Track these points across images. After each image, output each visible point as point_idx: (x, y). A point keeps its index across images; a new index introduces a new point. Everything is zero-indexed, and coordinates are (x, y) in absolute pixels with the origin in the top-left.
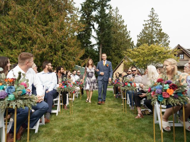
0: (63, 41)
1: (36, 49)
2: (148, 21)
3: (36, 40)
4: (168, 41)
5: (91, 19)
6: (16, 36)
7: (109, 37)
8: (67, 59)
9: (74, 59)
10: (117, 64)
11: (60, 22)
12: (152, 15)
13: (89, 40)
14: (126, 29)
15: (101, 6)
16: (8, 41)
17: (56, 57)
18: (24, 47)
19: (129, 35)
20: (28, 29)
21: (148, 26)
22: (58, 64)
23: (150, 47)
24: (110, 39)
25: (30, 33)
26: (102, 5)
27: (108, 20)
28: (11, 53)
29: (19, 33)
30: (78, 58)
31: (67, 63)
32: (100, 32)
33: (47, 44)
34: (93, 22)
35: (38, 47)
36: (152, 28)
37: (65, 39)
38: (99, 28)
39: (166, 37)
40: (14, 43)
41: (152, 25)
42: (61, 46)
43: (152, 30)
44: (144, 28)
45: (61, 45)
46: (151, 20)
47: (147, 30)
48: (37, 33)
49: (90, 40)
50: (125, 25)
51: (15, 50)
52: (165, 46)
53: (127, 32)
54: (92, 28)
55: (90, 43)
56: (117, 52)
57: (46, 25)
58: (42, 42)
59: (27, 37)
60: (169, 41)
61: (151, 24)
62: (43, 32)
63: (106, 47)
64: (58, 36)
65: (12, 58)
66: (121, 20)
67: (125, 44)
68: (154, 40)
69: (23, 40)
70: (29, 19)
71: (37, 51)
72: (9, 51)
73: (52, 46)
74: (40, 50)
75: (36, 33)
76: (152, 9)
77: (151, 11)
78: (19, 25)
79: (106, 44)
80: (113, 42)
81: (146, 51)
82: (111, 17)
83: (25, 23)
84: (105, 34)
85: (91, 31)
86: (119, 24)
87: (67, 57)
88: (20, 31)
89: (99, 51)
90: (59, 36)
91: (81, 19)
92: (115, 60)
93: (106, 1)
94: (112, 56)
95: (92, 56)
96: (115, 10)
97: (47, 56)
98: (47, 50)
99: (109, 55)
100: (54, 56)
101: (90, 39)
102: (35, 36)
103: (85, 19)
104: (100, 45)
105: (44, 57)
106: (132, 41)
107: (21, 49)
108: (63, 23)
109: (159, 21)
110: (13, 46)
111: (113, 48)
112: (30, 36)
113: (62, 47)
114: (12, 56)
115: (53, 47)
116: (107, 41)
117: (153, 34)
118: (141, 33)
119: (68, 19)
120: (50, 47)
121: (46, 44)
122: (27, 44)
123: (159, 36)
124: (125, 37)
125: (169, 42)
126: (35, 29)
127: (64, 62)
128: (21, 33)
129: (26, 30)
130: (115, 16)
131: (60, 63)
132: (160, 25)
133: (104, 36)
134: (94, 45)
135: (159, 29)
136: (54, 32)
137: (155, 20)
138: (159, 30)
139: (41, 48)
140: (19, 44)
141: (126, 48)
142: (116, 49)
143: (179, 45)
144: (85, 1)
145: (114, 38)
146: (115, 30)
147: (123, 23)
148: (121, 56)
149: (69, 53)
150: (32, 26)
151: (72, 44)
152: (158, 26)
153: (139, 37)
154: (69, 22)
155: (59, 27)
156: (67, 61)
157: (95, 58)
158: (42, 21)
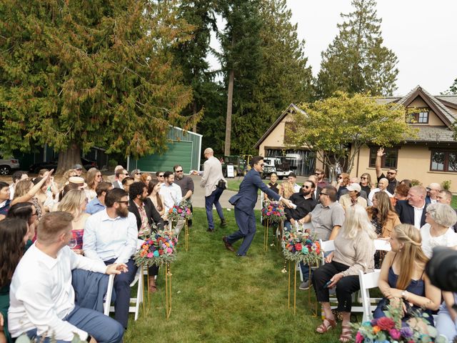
0: (139, 68)
1: (69, 89)
2: (351, 15)
3: (71, 65)
4: (394, 69)
5: (208, 5)
6: (18, 51)
7: (252, 53)
8: (148, 114)
9: (165, 113)
10: (269, 121)
11: (132, 18)
12: (360, 2)
13: (202, 61)
14: (295, 35)
17: (121, 108)
18: (38, 82)
19: (301, 50)
20: (48, 33)
21: (348, 29)
22: (126, 126)
23: (351, 101)
25: (53, 46)
27: (251, 10)
28: (6, 95)
29: (26, 43)
30: (175, 112)
31: (148, 123)
32: (231, 40)
33: (98, 75)
34: (215, 14)
35: (75, 83)
36: (359, 36)
37: (144, 63)
38: (228, 30)
39: (391, 60)
40: (13, 71)
41: (360, 27)
42: (134, 80)
43: (359, 42)
44: (339, 35)
45: (133, 77)
46: (359, 14)
47: (346, 40)
48: (74, 48)
49: (206, 60)
50: (293, 24)
51: (16, 88)
52: (385, 81)
53: (298, 42)
54: (210, 29)
55: (205, 66)
56: (271, 92)
57: (94, 24)
58: (85, 70)
59: (46, 54)
60: (397, 71)
61: (358, 23)
62: (87, 42)
63: (243, 80)
64: (127, 56)
65: (9, 109)
66: (285, 11)
67: (290, 74)
68: (362, 66)
69: (37, 64)
70: (49, 7)
71: (73, 94)
72: (2, 89)
73: (111, 81)
74: (80, 93)
75: (70, 46)
78: (24, 22)
79: (245, 71)
80: (260, 68)
81: (342, 111)
83: (39, 17)
84: (243, 47)
85: (209, 36)
86: (279, 19)
87: (147, 108)
88: (28, 39)
89: (227, 88)
90: (130, 54)
91: (183, 4)
92: (266, 113)
94: (258, 102)
95: (209, 101)
97: (99, 106)
98: (99, 92)
99: (251, 99)
100: (117, 105)
101: (205, 57)
102: (68, 56)
103: (192, 5)
104: (228, 74)
105: (92, 109)
106: (307, 66)
107: (32, 86)
108: (139, 21)
109: (378, 18)
110: (10, 79)
111: (261, 83)
112: (55, 53)
113: (136, 83)
114: (8, 104)
115: (114, 83)
116: (247, 64)
117: (359, 50)
118: (330, 46)
119: (151, 8)
120: (107, 82)
121: (96, 76)
122: (48, 76)
123: (376, 57)
124: (291, 56)
125: (397, 73)
126: (66, 36)
127: (141, 121)
128: (32, 45)
129: (43, 38)
131: (131, 124)
132: (378, 27)
133: (239, 50)
134: (213, 74)
135: (376, 39)
136: (115, 46)
137: (368, 14)
138: (375, 41)
139: (83, 87)
140: (25, 73)
141: (292, 84)
142: (267, 85)
143: (420, 89)
145: (265, 58)
146: (268, 37)
147: (288, 19)
148: (281, 101)
149: (154, 99)
150: (58, 27)
151: (161, 77)
152: (375, 29)
153: (326, 56)
154: (153, 15)
155: (129, 31)
156: (150, 119)
157: (216, 106)
158: (85, 13)
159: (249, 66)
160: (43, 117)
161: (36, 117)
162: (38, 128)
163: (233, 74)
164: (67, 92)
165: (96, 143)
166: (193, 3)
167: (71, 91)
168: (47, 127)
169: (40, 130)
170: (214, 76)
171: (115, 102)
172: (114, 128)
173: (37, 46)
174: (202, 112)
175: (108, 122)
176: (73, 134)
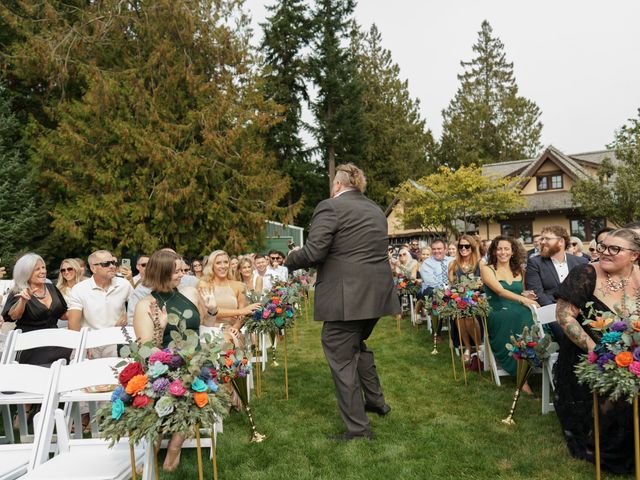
0: (228, 160)
1: (164, 190)
2: (474, 62)
3: (160, 164)
4: (536, 123)
5: (295, 71)
6: (105, 156)
7: (355, 124)
8: (243, 209)
9: (261, 206)
11: (220, 109)
12: (483, 45)
13: (294, 138)
14: (406, 94)
15: (323, 29)
16: (87, 173)
17: (215, 205)
18: (126, 187)
19: (416, 111)
20: (137, 136)
21: (472, 80)
24: (358, 130)
25: (143, 149)
26: (328, 24)
27: (348, 72)
29: (114, 148)
30: (272, 204)
31: (244, 219)
32: (327, 110)
33: (191, 174)
34: (305, 80)
35: (169, 185)
36: (487, 86)
37: (234, 154)
38: (322, 97)
39: (532, 112)
40: (102, 177)
42: (225, 174)
43: (488, 94)
44: (461, 88)
45: (224, 170)
46: (484, 60)
47: (471, 94)
48: (164, 147)
49: (298, 136)
50: (403, 81)
51: (107, 195)
52: (526, 140)
53: (411, 101)
54: (300, 99)
55: (298, 143)
56: (383, 166)
57: (180, 119)
58: (177, 170)
59: (135, 157)
60: (540, 125)
61: (484, 72)
62: (175, 140)
63: (347, 156)
65: (100, 218)
66: (391, 66)
67: (405, 142)
68: (495, 123)
69: (128, 169)
71: (168, 195)
72: (91, 198)
73: (203, 177)
75: (161, 146)
76: (485, 24)
77: (481, 30)
78: (113, 127)
80: (366, 140)
82: (359, 56)
83: (125, 120)
84: (342, 117)
85: (299, 107)
86: (384, 77)
87: (241, 203)
88: (114, 142)
89: (327, 168)
92: (379, 194)
93: (340, 14)
95: (307, 187)
96: (370, 36)
97: (193, 205)
98: (193, 190)
100: (209, 202)
101: (297, 132)
102: (159, 156)
105: (186, 209)
106: (425, 130)
107: (121, 192)
109: (508, 62)
110: (99, 186)
111: (369, 157)
112: (145, 155)
113: (227, 176)
114: (100, 213)
115: (206, 179)
116: (349, 137)
117: (490, 104)
118: (452, 102)
119: (233, 90)
120: (199, 179)
121: (188, 174)
122: (139, 179)
123: (511, 110)
124: (404, 121)
125: (540, 128)
126: (154, 136)
127: (236, 217)
128: (120, 148)
129: (132, 141)
130: (370, 54)
131: (225, 222)
132: (511, 73)
133: (338, 122)
134: (309, 152)
135: (510, 89)
136: (206, 142)
137: (495, 59)
138: (508, 91)
139: (176, 187)
140: (115, 178)
141: (409, 154)
142: (378, 159)
144: (275, 14)
145: (371, 126)
146: (373, 100)
147: (395, 75)
148: (396, 178)
149: (248, 192)
150: (144, 127)
151: (254, 167)
152: (507, 76)
153: (449, 115)
154: (239, 100)
155: (217, 122)
156: (245, 214)
157: (315, 191)
158: (171, 110)
159: (352, 139)
160: (136, 223)
161: (128, 224)
162: (130, 236)
163: (333, 151)
164: (161, 194)
165: (189, 246)
166: (277, 72)
167: (165, 193)
168: (142, 233)
169: (132, 237)
170: (310, 154)
171: (206, 200)
172: (208, 227)
173: (126, 150)
174: (301, 201)
175: (201, 222)
176: (166, 238)
